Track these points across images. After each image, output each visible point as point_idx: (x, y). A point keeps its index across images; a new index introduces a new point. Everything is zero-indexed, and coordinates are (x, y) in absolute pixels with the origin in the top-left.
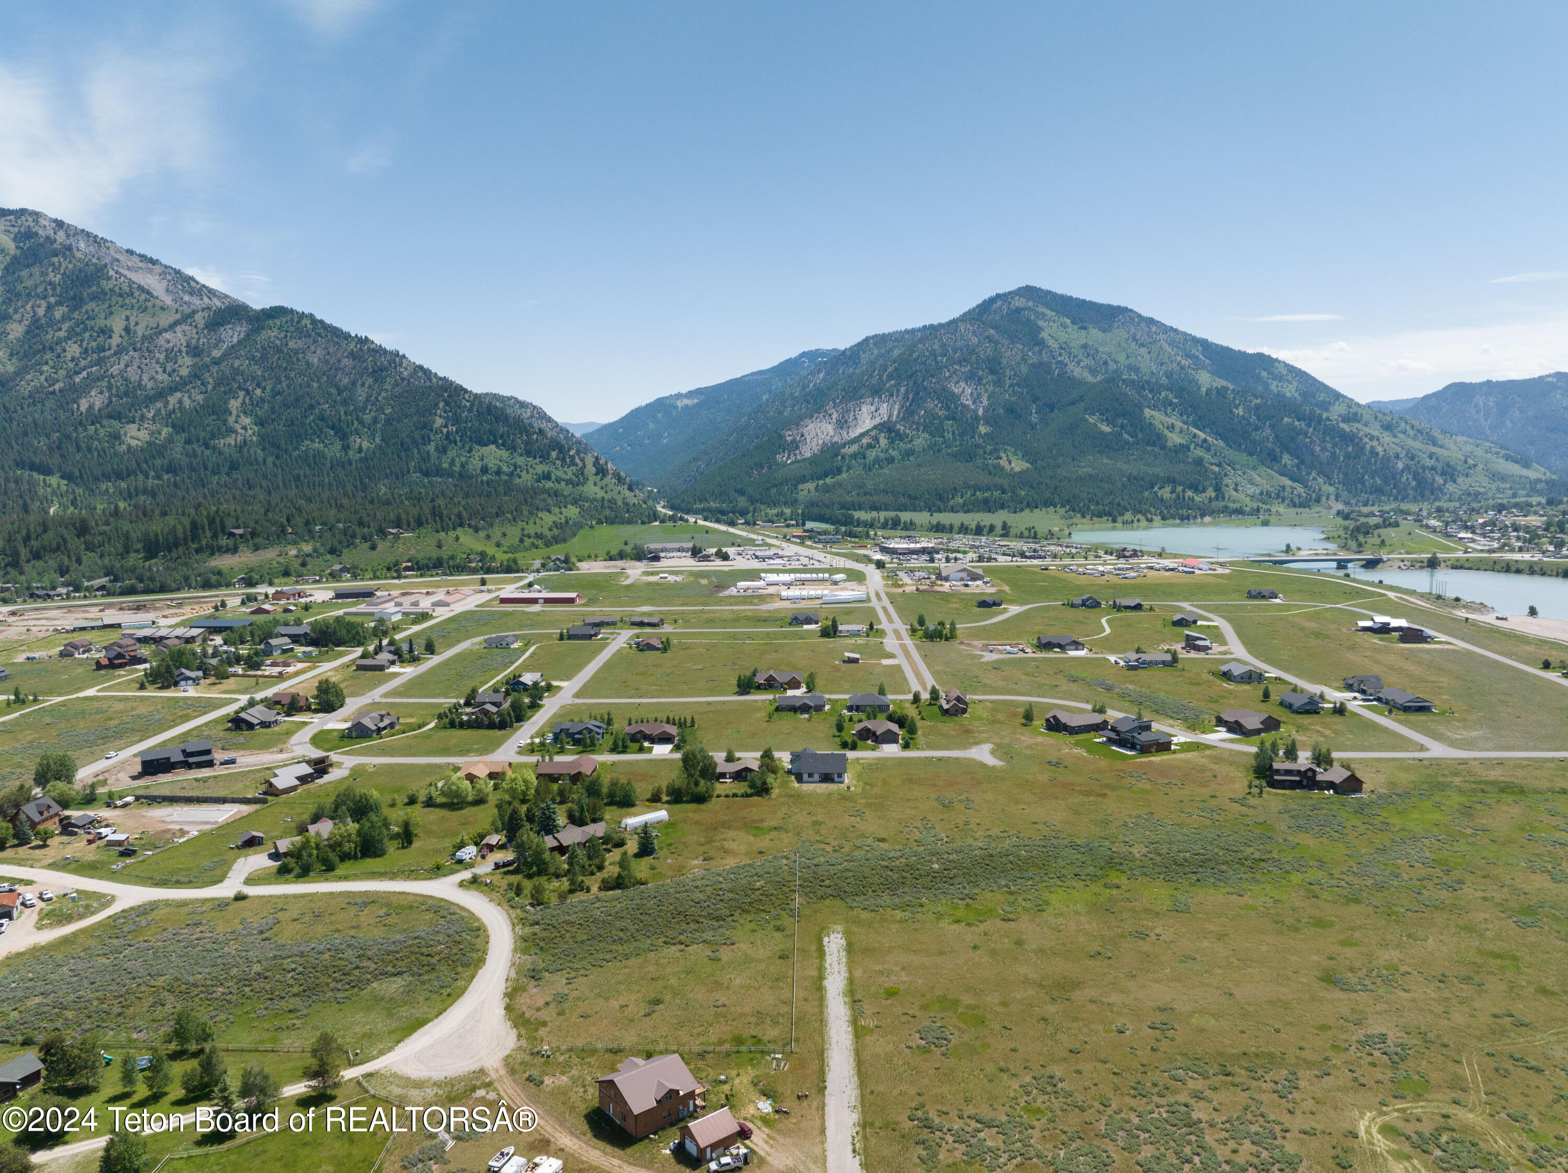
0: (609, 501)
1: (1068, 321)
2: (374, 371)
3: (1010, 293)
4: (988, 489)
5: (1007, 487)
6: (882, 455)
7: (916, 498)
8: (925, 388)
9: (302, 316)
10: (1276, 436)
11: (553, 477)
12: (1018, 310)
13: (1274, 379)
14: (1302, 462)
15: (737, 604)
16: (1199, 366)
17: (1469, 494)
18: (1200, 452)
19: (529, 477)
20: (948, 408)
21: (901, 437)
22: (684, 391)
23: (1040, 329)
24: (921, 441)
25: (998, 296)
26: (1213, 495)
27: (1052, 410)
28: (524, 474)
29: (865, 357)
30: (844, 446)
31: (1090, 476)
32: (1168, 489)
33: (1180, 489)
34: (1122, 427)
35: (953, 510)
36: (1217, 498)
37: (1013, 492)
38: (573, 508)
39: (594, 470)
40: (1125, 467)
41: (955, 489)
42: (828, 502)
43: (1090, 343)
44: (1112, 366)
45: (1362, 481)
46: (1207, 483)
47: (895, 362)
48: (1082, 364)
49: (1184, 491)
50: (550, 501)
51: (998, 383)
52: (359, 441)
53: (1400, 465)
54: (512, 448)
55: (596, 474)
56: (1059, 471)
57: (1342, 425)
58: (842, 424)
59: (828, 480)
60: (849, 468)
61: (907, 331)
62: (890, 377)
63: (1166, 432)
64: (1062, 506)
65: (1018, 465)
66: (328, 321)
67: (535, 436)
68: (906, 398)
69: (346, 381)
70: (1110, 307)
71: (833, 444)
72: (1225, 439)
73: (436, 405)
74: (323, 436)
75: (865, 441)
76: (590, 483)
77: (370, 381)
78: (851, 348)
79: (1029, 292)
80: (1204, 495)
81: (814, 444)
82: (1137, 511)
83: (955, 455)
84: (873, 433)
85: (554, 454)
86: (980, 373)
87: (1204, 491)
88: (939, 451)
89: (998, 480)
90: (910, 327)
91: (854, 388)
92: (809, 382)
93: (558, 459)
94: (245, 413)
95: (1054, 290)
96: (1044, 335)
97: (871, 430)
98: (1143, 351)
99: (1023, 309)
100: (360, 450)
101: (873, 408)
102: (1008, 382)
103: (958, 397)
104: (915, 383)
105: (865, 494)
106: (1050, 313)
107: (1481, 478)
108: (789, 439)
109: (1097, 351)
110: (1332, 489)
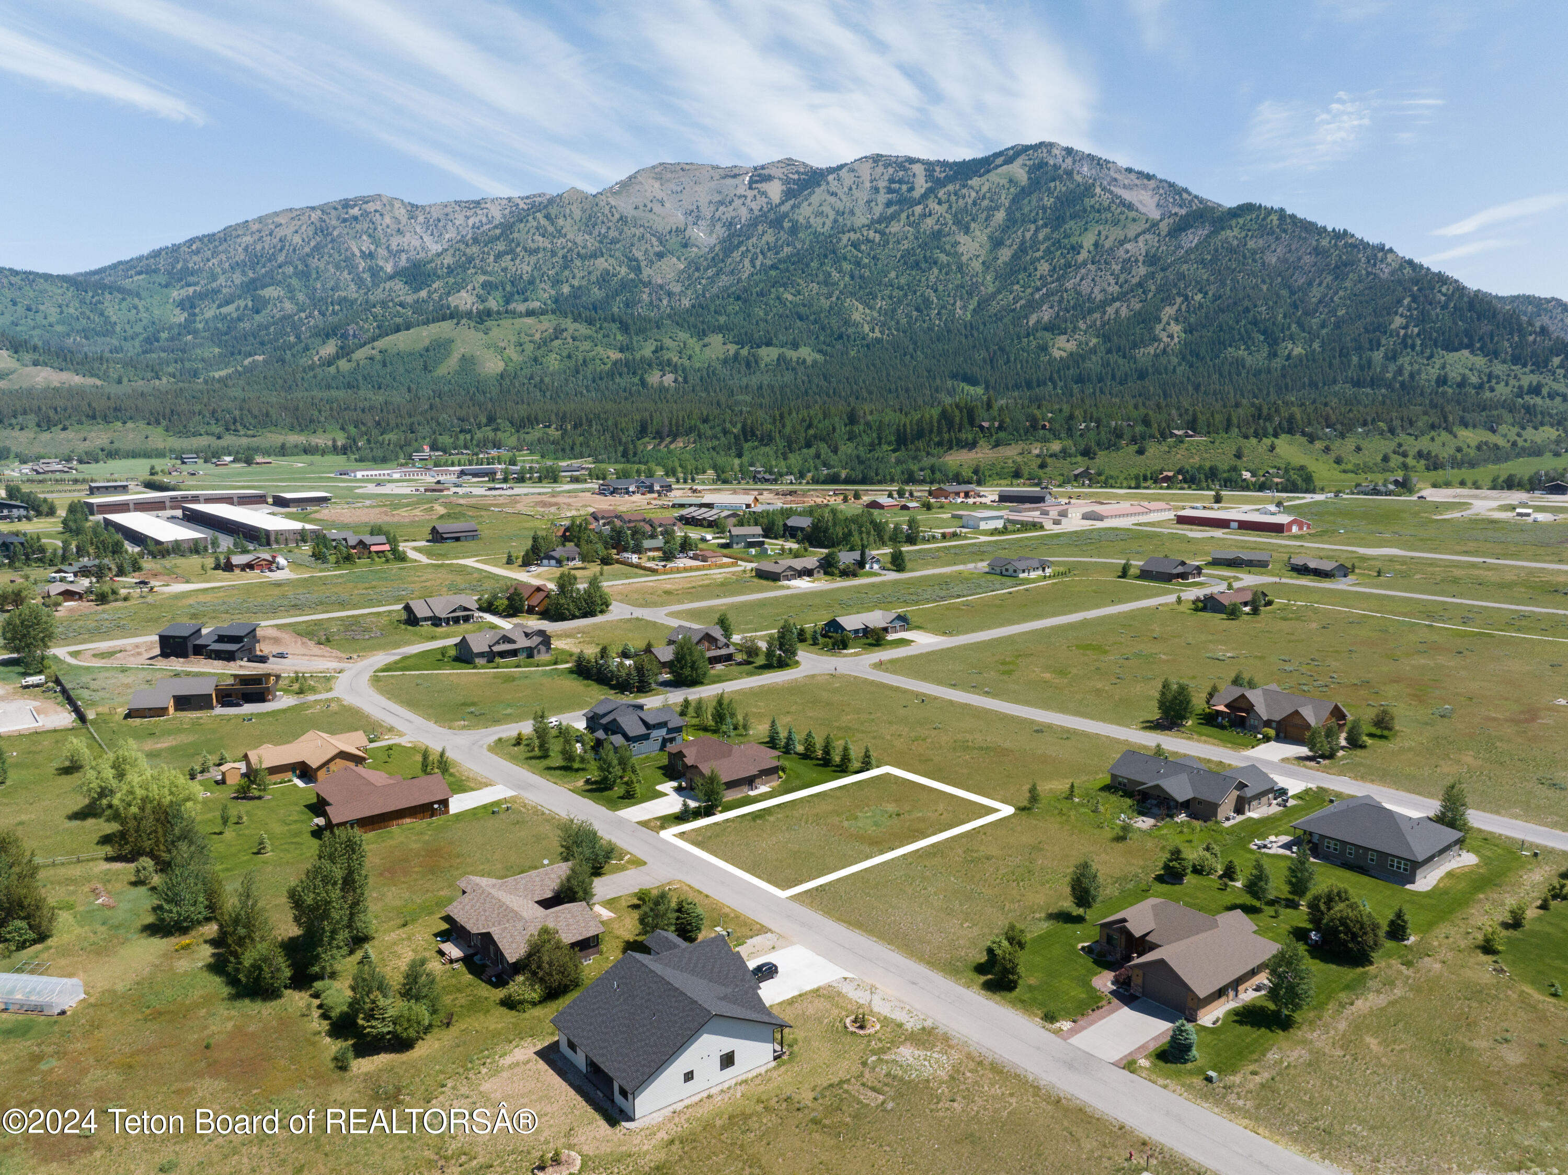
2: (1337, 267)
9: (1270, 211)
19: (1507, 389)
52: (1290, 346)
54: (1494, 353)
66: (1300, 215)
67: (1532, 337)
69: (1301, 281)
73: (1399, 302)
74: (1250, 343)
77: (1330, 278)
85: (1555, 360)
94: (1177, 320)
100: (1289, 357)
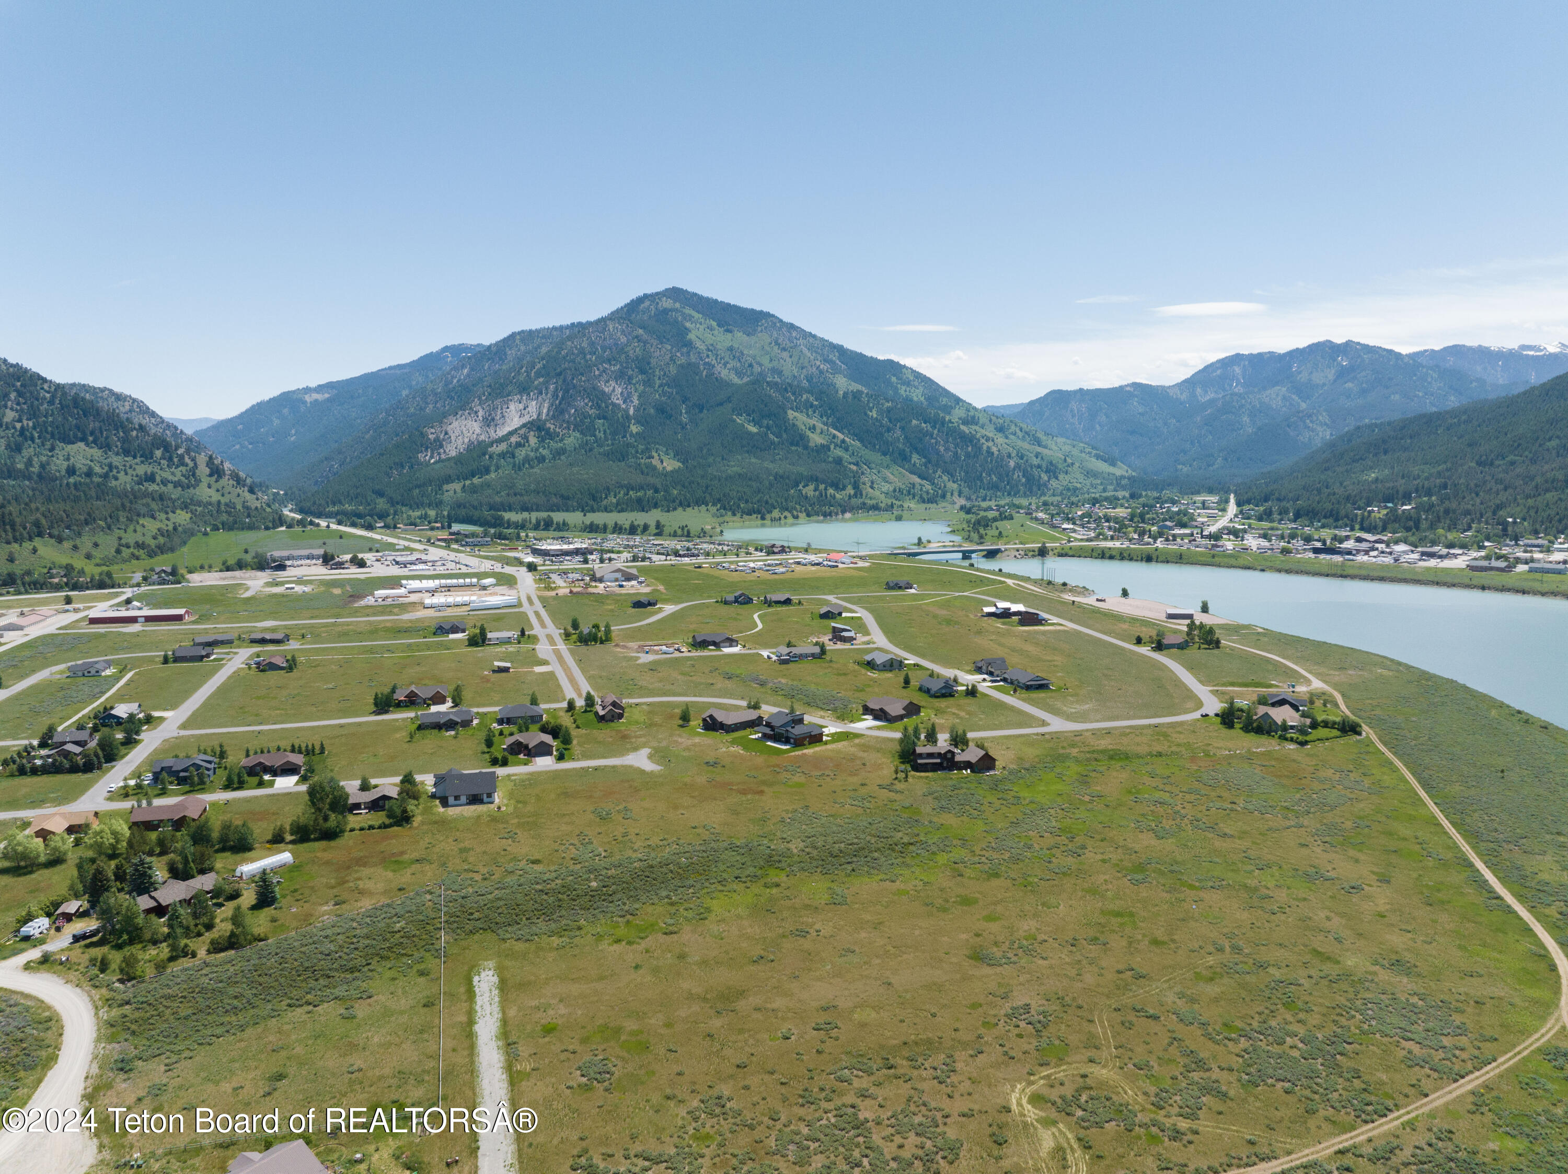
0: (226, 505)
1: (714, 324)
3: (657, 294)
4: (641, 488)
5: (659, 486)
6: (532, 454)
7: (568, 498)
8: (574, 387)
10: (906, 437)
11: (158, 479)
12: (666, 311)
13: (903, 384)
14: (929, 461)
15: (374, 614)
16: (836, 371)
17: (1069, 489)
18: (839, 452)
19: (128, 479)
20: (599, 407)
21: (551, 435)
22: (313, 385)
23: (688, 330)
24: (572, 440)
25: (646, 296)
26: (852, 492)
27: (701, 411)
28: (121, 475)
29: (511, 353)
30: (491, 444)
31: (740, 475)
32: (812, 487)
33: (822, 487)
34: (768, 428)
35: (606, 510)
36: (855, 495)
37: (666, 491)
38: (183, 513)
39: (208, 471)
40: (771, 466)
41: (608, 489)
42: (476, 503)
43: (736, 346)
44: (757, 369)
45: (980, 478)
46: (846, 481)
47: (543, 359)
48: (729, 366)
49: (826, 489)
50: (154, 505)
51: (648, 383)
53: (1012, 464)
54: (106, 447)
55: (211, 475)
56: (710, 470)
57: (962, 427)
58: (489, 422)
59: (476, 480)
60: (498, 468)
61: (554, 328)
62: (538, 375)
63: (809, 433)
64: (714, 505)
65: (670, 464)
67: (134, 433)
68: (555, 395)
70: (754, 311)
71: (480, 443)
72: (861, 440)
73: (7, 395)
75: (514, 439)
76: (204, 485)
78: (497, 344)
79: (675, 293)
80: (844, 492)
81: (460, 442)
82: (784, 509)
83: (607, 455)
84: (522, 432)
85: (158, 453)
86: (630, 372)
87: (844, 488)
88: (591, 450)
89: (651, 480)
90: (557, 324)
91: (501, 385)
92: (453, 377)
93: (163, 458)
95: (700, 292)
96: (691, 336)
97: (520, 428)
98: (785, 355)
99: (671, 310)
101: (521, 406)
102: (658, 382)
103: (609, 396)
104: (564, 381)
105: (515, 495)
106: (696, 315)
107: (1078, 475)
108: (432, 437)
109: (742, 354)
110: (955, 486)
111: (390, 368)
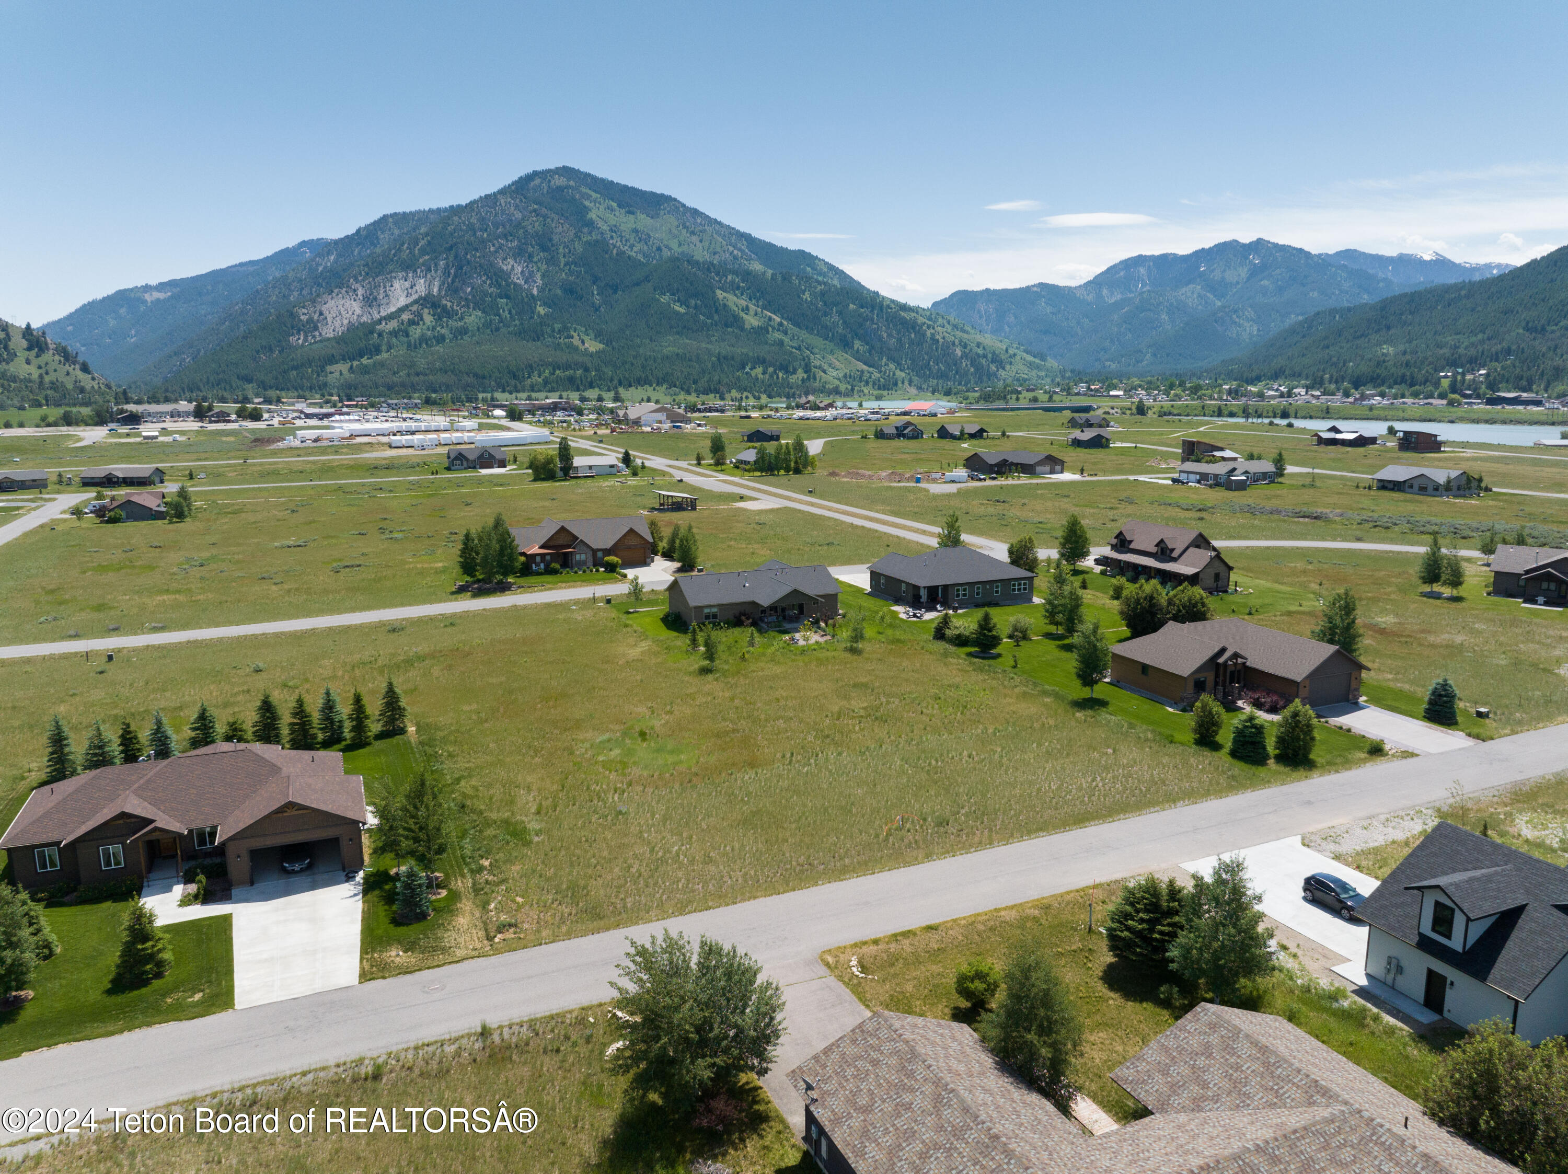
1: (614, 204)
3: (549, 171)
4: (567, 367)
5: (589, 365)
6: (429, 333)
7: (484, 377)
8: (469, 262)
10: (844, 322)
12: (560, 189)
14: (872, 348)
16: (749, 259)
17: (1018, 380)
18: (778, 335)
20: (499, 286)
21: (449, 314)
22: (154, 282)
23: (587, 209)
25: (535, 174)
26: (805, 375)
27: (615, 292)
29: (384, 237)
30: (378, 323)
31: (677, 355)
32: (759, 370)
33: (771, 370)
34: (697, 308)
36: (809, 378)
37: (598, 371)
40: (710, 346)
41: (531, 366)
43: (640, 228)
44: (666, 253)
45: (927, 366)
46: (796, 364)
47: (427, 234)
48: (635, 249)
49: (775, 372)
51: (552, 261)
53: (958, 352)
56: (641, 351)
58: (370, 301)
59: (365, 361)
60: (390, 347)
61: (431, 211)
62: (423, 252)
63: (742, 314)
65: (593, 346)
68: (446, 273)
70: (653, 194)
71: (363, 324)
72: (797, 324)
75: (405, 317)
78: (367, 227)
79: (566, 171)
80: (795, 377)
81: (337, 323)
82: (741, 389)
83: (517, 334)
84: (415, 308)
86: (530, 249)
87: (794, 372)
88: (497, 329)
89: (575, 359)
90: (434, 207)
91: (381, 264)
92: (318, 265)
95: (593, 173)
96: (592, 215)
97: (412, 304)
98: (694, 239)
99: (565, 188)
101: (407, 284)
102: (563, 261)
103: (508, 274)
104: (456, 256)
105: (418, 374)
106: (594, 195)
107: (1022, 367)
108: (303, 317)
109: (649, 237)
110: (903, 375)
111: (241, 265)
